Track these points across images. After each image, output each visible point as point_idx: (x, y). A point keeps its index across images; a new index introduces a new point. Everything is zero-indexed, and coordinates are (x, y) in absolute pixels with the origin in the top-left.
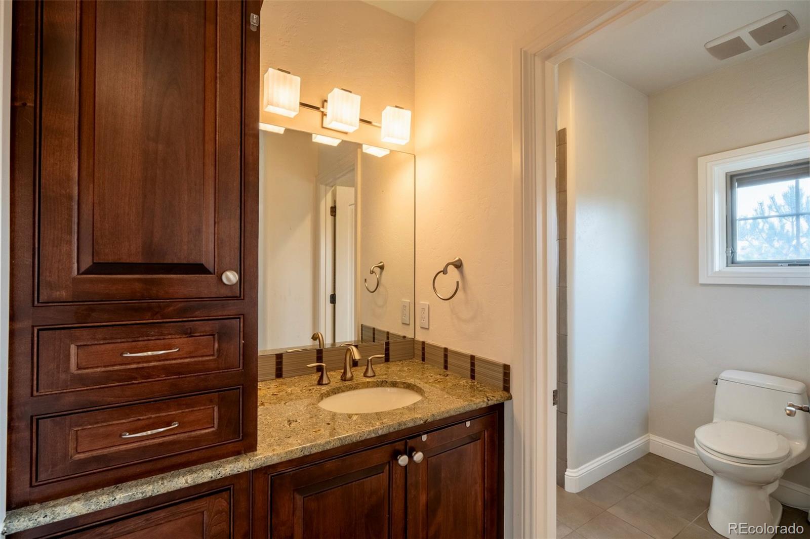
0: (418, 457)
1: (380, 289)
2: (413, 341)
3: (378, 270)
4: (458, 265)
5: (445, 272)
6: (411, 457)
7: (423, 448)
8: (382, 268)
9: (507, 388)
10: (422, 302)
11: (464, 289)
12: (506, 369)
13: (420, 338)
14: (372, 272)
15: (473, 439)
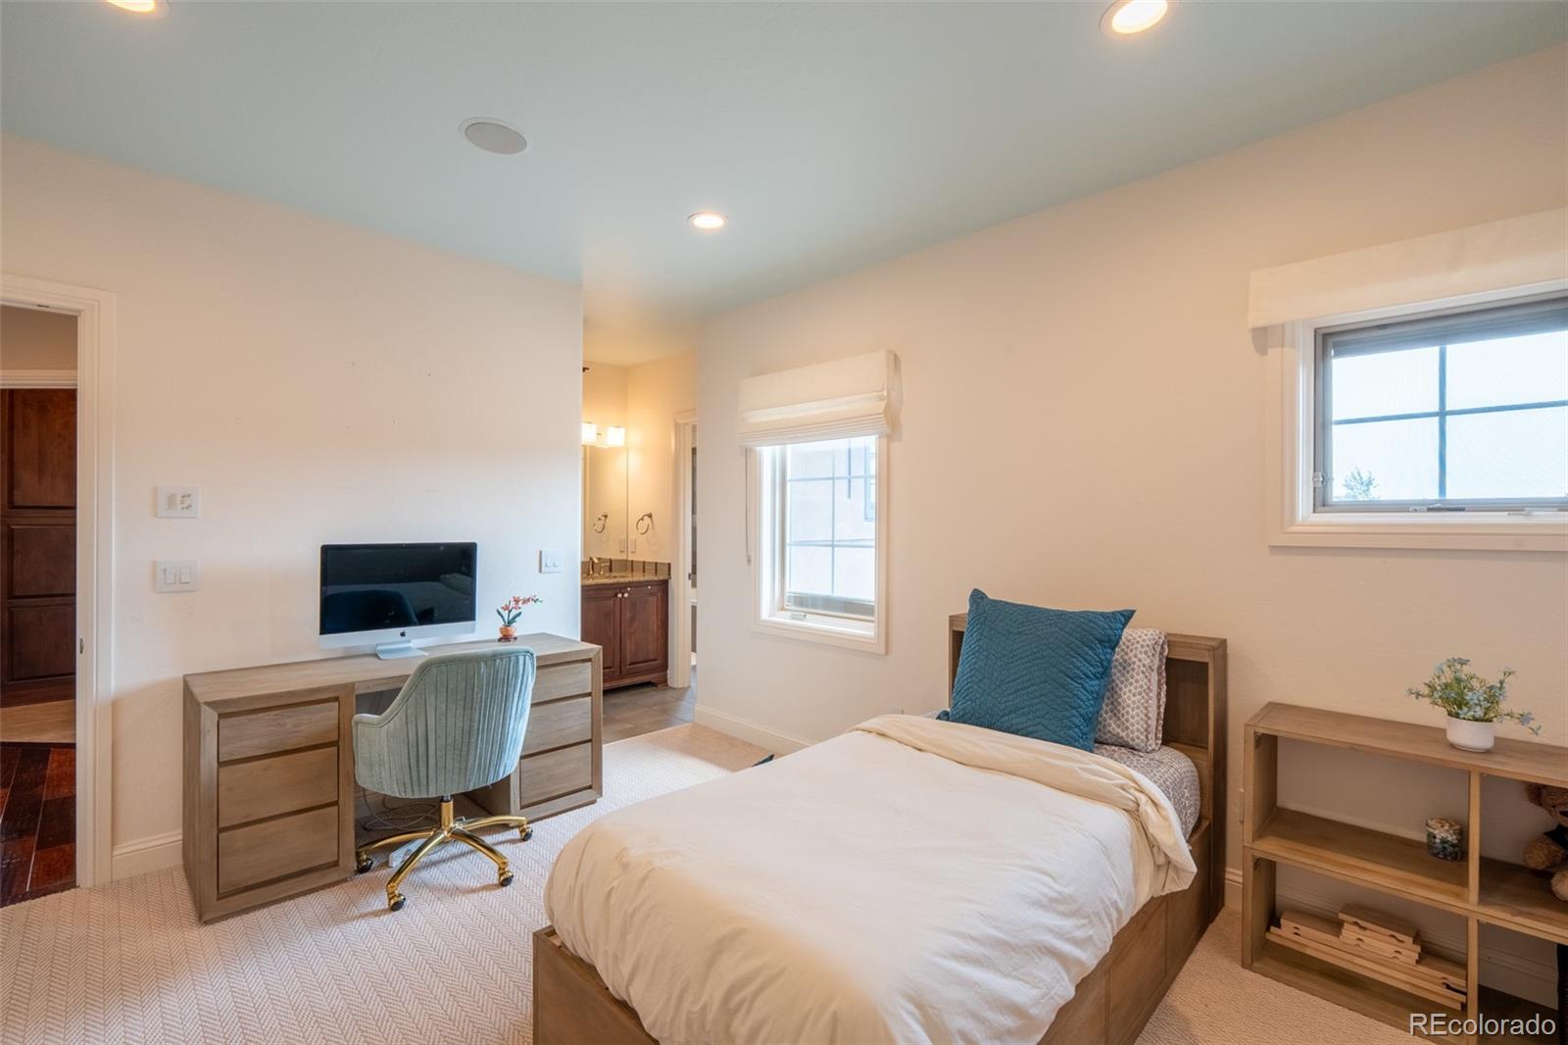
0: (626, 595)
1: (605, 530)
2: (626, 561)
3: (603, 518)
4: (650, 516)
5: (642, 519)
6: (623, 594)
7: (628, 592)
8: (606, 516)
9: (669, 574)
10: (632, 537)
11: (653, 528)
12: (669, 564)
13: (630, 559)
14: (599, 519)
15: (652, 594)
